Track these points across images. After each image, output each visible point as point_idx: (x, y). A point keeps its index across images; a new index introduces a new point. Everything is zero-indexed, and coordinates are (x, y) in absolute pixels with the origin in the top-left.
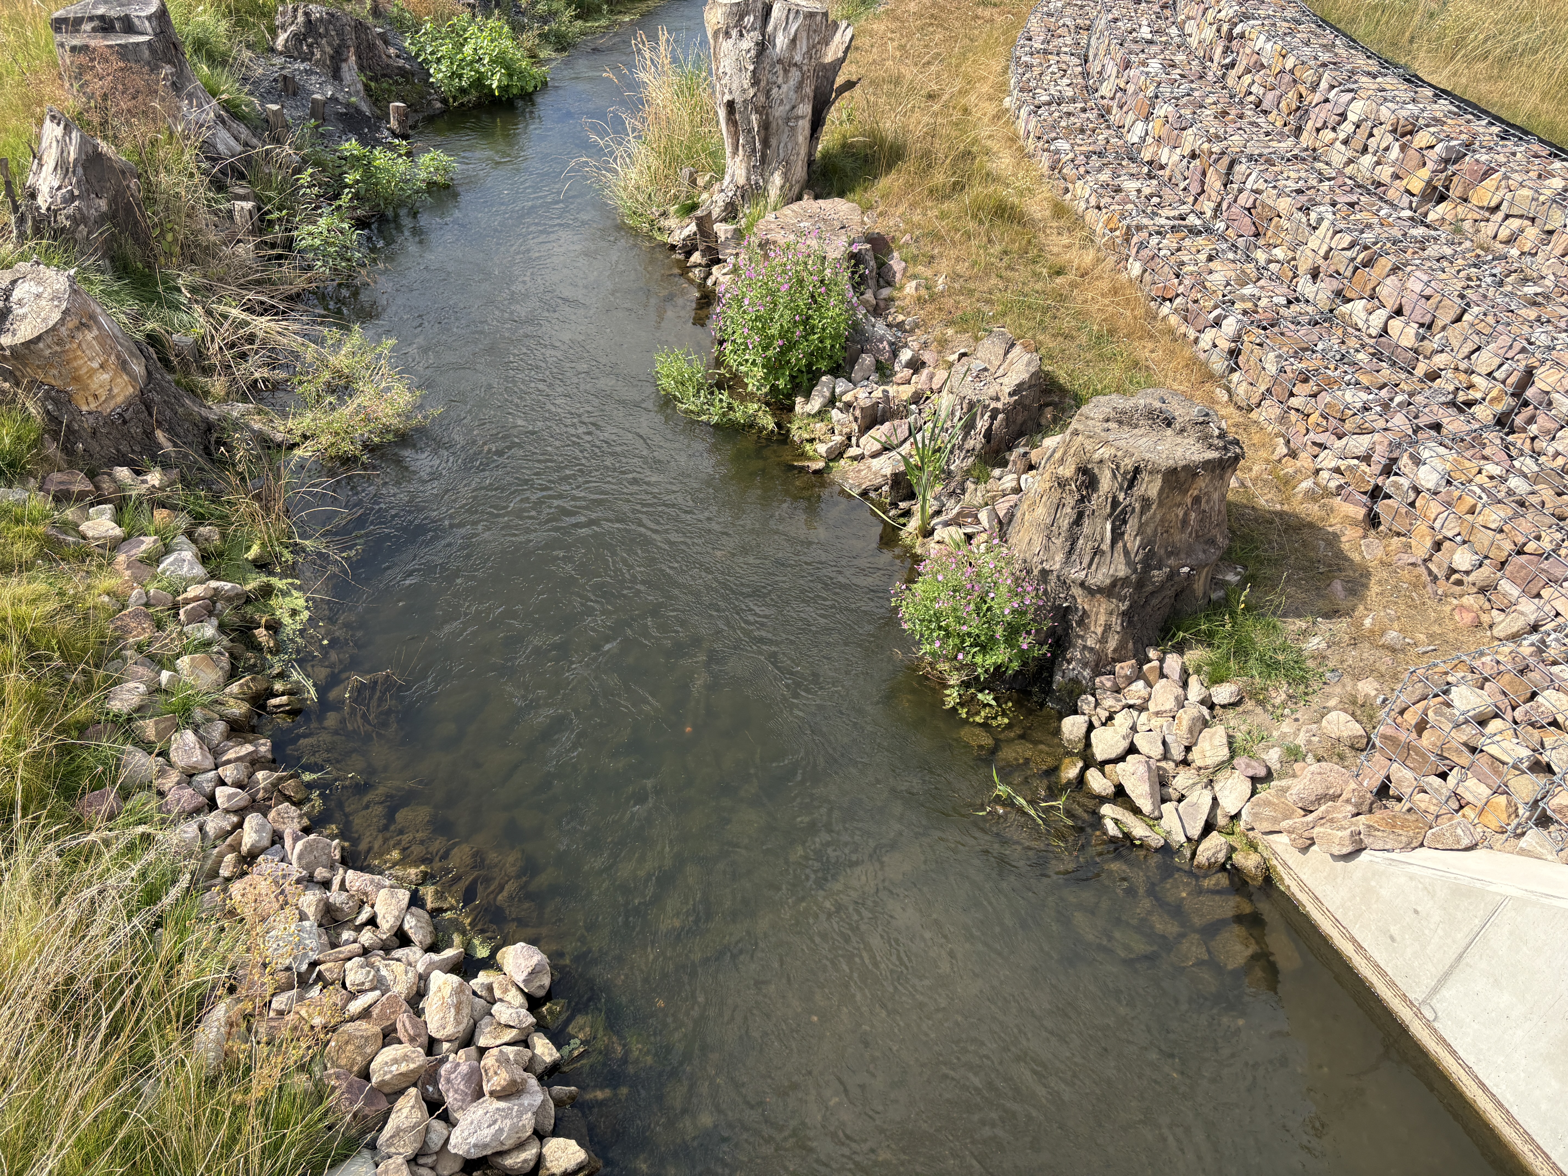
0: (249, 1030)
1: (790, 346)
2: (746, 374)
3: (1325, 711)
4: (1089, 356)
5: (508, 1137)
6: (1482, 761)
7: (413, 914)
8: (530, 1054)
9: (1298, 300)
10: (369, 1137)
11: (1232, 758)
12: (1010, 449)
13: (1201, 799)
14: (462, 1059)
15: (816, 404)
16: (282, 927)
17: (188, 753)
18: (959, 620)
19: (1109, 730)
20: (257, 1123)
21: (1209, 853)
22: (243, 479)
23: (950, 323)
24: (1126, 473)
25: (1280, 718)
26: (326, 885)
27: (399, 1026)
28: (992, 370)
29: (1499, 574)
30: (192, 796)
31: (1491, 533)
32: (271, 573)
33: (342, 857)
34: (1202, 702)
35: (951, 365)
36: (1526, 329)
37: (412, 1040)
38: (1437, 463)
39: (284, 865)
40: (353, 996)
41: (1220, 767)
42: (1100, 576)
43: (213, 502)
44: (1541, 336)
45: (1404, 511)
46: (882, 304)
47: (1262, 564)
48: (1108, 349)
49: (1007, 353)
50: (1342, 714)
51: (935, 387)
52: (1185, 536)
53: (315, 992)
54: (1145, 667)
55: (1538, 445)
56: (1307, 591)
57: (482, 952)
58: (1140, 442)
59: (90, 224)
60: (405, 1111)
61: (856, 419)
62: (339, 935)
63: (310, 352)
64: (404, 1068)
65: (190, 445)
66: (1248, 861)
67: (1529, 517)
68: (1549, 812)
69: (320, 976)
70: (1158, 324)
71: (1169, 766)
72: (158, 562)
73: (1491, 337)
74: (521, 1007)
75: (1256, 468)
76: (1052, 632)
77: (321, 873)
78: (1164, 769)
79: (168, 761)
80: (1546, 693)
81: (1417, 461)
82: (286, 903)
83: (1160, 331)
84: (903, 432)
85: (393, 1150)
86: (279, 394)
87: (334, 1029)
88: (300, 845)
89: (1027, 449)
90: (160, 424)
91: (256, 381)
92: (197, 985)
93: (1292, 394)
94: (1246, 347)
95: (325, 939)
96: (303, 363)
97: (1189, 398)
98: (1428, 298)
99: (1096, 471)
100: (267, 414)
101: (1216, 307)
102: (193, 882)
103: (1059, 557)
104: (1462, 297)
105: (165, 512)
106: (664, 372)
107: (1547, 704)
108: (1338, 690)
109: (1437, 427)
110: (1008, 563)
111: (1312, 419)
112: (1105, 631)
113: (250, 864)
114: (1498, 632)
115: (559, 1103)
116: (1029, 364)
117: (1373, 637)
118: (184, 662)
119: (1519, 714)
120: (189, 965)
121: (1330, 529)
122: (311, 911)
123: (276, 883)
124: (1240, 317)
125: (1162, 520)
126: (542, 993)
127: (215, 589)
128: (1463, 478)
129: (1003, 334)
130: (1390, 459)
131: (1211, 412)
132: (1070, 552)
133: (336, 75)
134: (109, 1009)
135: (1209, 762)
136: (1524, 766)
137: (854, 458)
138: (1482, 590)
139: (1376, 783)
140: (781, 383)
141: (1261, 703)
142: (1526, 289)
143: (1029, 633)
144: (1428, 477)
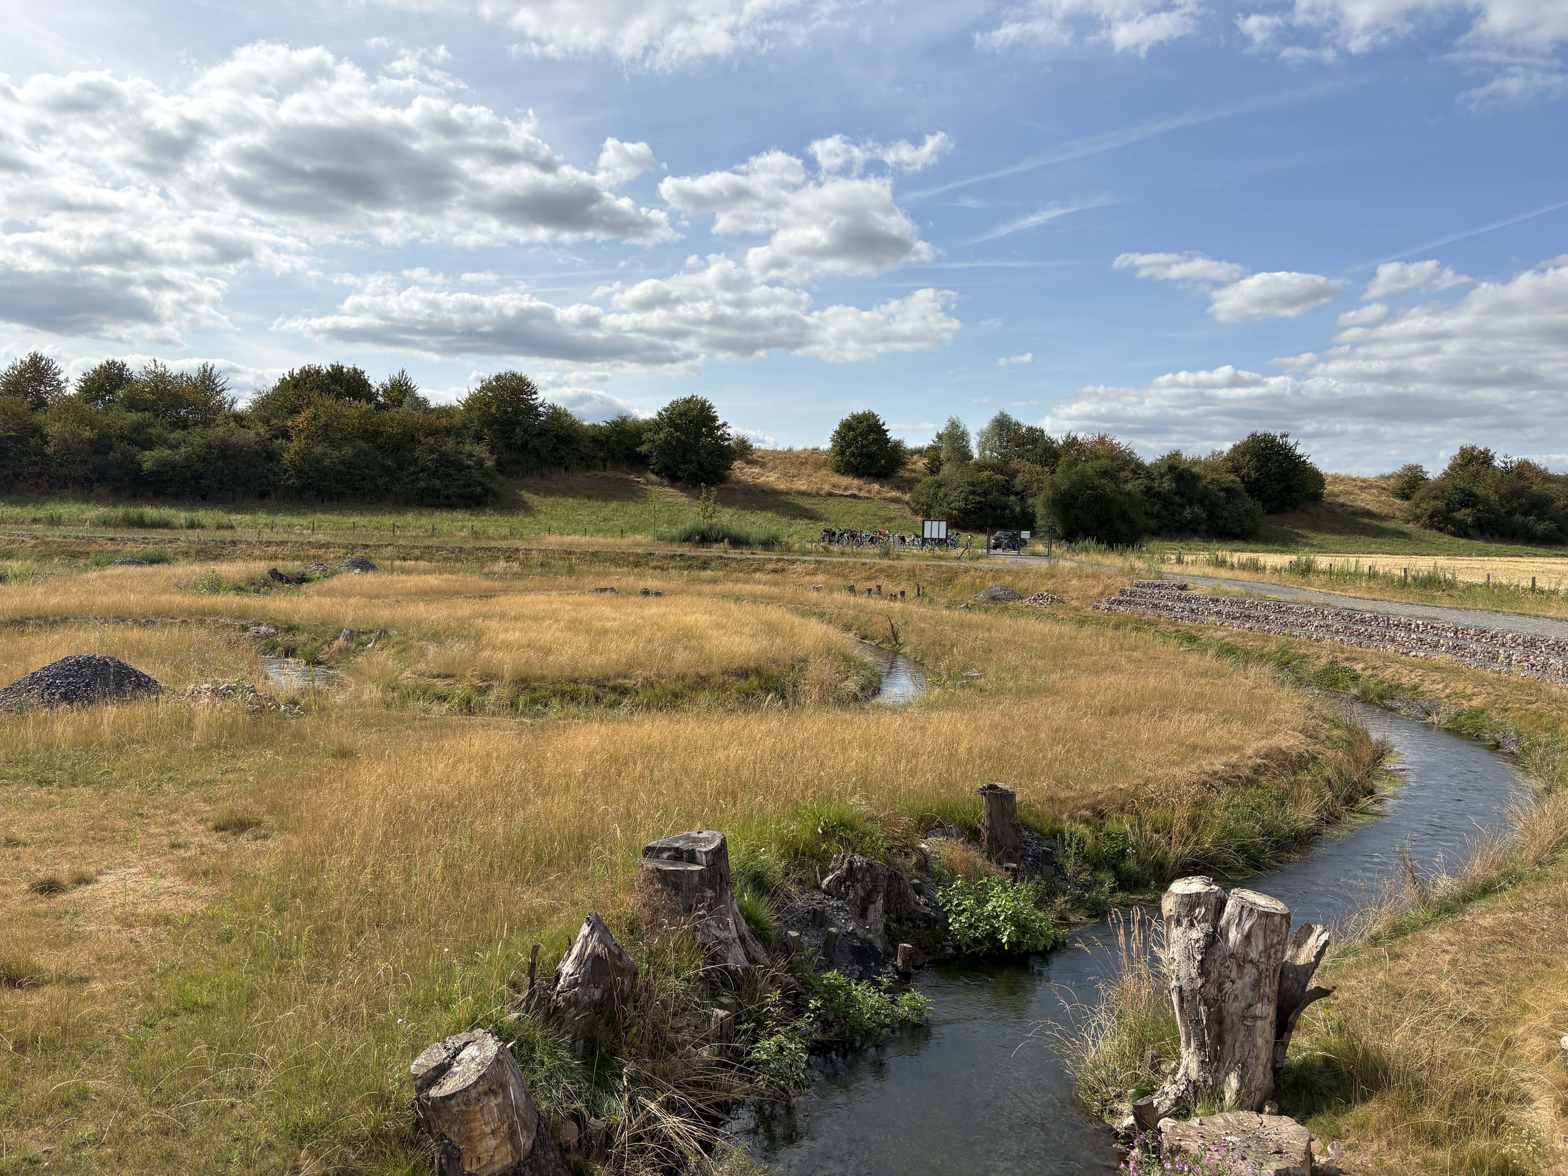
59: (580, 1007)
133: (863, 914)
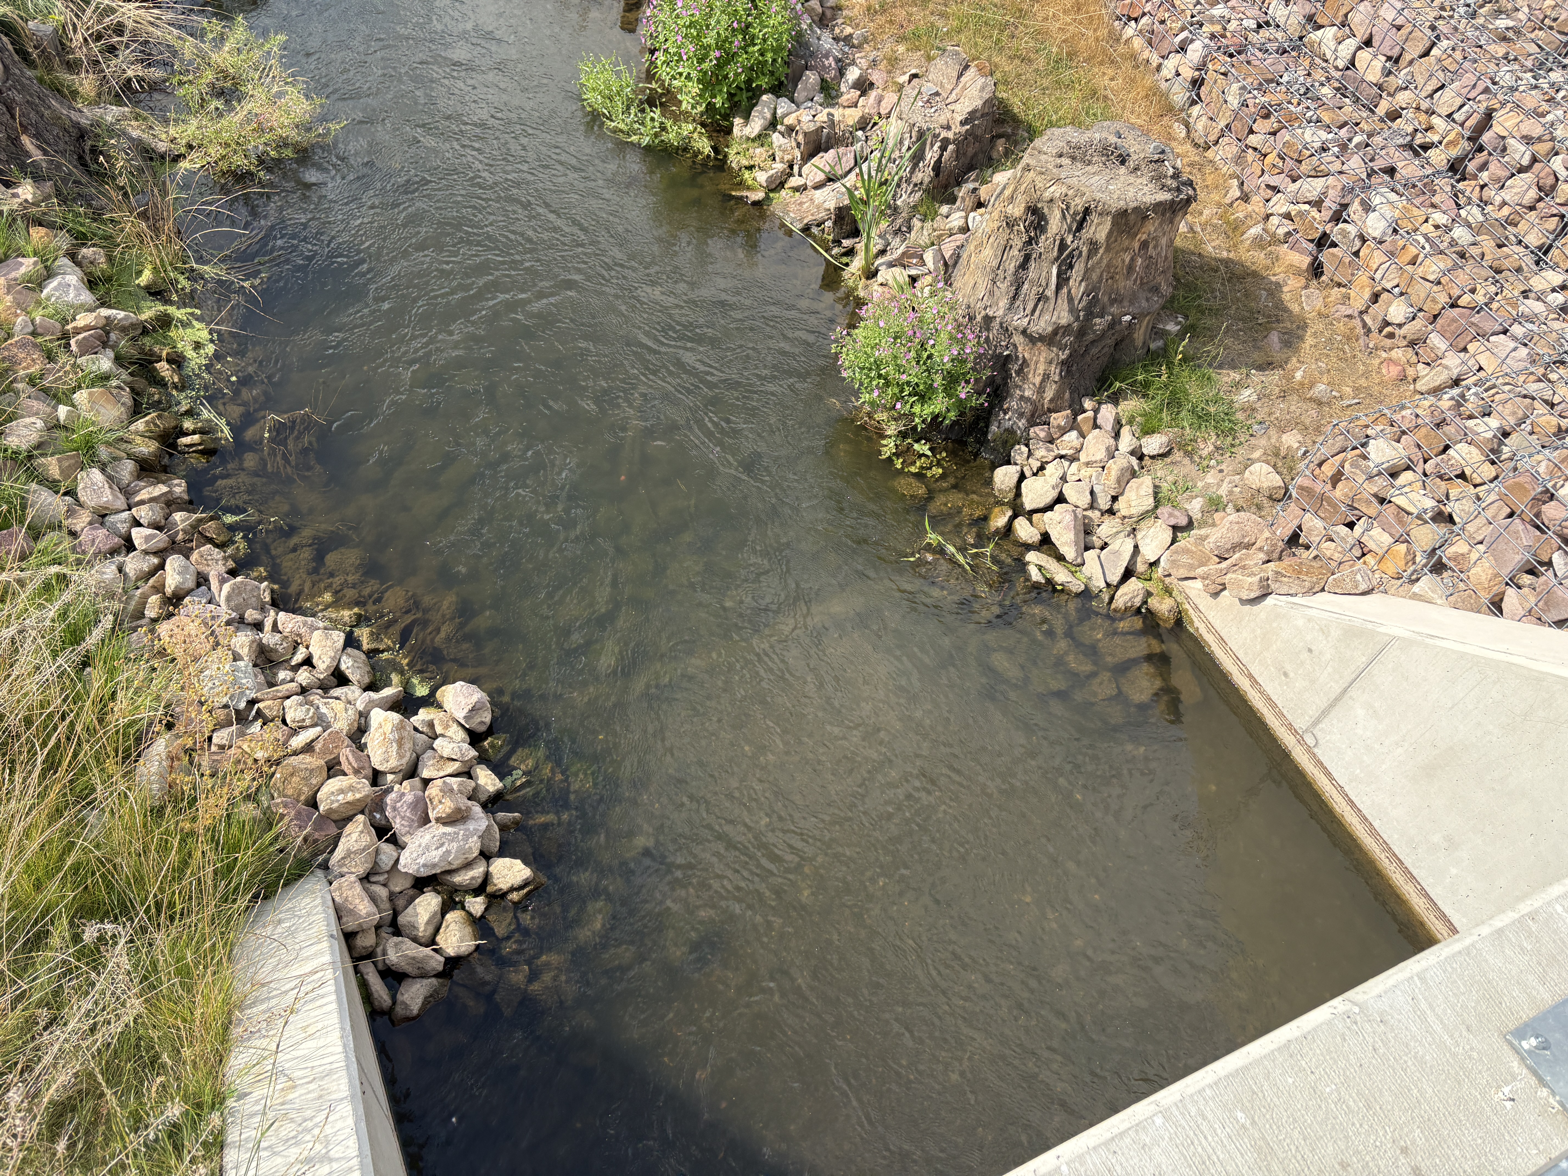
0: (191, 763)
1: (728, 58)
2: (680, 90)
3: (1249, 463)
4: (1046, 82)
5: (456, 858)
6: (1389, 511)
7: (349, 655)
8: (473, 784)
9: (1268, 24)
10: (321, 858)
11: (1156, 507)
12: (959, 184)
13: (1123, 547)
14: (407, 790)
15: (756, 126)
16: (215, 667)
17: (98, 492)
18: (900, 369)
19: (1040, 479)
20: (206, 848)
21: (1127, 598)
22: (126, 194)
23: (901, 39)
24: (1076, 214)
25: (1206, 469)
26: (258, 626)
27: (343, 759)
28: (944, 95)
29: (1430, 327)
30: (107, 537)
31: (1428, 284)
32: (168, 302)
33: (273, 599)
34: (1132, 453)
35: (900, 88)
36: (1492, 66)
37: (357, 772)
38: (1386, 210)
39: (212, 607)
40: (295, 732)
41: (1143, 517)
42: (1042, 324)
43: (95, 220)
44: (1506, 77)
45: (1347, 260)
46: (829, 13)
47: (1203, 313)
48: (1066, 75)
49: (960, 75)
50: (1265, 466)
51: (883, 112)
52: (1129, 283)
53: (256, 728)
54: (1080, 418)
55: (1486, 193)
56: (1245, 342)
57: (421, 691)
58: (1092, 181)
60: (355, 836)
61: (798, 145)
62: (276, 674)
63: (188, 47)
64: (350, 797)
65: (63, 153)
66: (1162, 606)
67: (1467, 269)
68: (1444, 560)
69: (259, 714)
70: (1121, 49)
71: (1095, 515)
72: (41, 286)
73: (1456, 74)
74: (463, 741)
75: (1206, 212)
76: (991, 381)
77: (251, 615)
78: (1090, 519)
79: (77, 500)
80: (1458, 447)
81: (1368, 208)
82: (217, 644)
83: (1122, 56)
84: (848, 161)
85: (345, 870)
86: (156, 96)
87: (278, 763)
88: (227, 587)
89: (977, 185)
90: (25, 130)
91: (129, 80)
92: (134, 722)
93: (1251, 132)
94: (1210, 77)
95: (261, 678)
96: (182, 61)
97: (1146, 133)
98: (1399, 28)
99: (1046, 210)
100: (145, 119)
101: (1183, 29)
102: (118, 623)
103: (1004, 303)
104: (1433, 28)
105: (42, 231)
106: (590, 84)
107: (1457, 456)
108: (1263, 442)
109: (1391, 171)
110: (951, 308)
111: (1269, 160)
112: (1043, 381)
113: (176, 606)
114: (1421, 386)
115: (503, 828)
116: (982, 89)
117: (1301, 390)
118: (81, 397)
119: (1429, 467)
120: (122, 703)
121: (1273, 279)
122: (244, 652)
123: (206, 624)
124: (1207, 41)
125: (1108, 266)
126: (483, 728)
127: (107, 318)
128: (1410, 227)
129: (957, 54)
130: (1341, 205)
131: (1167, 150)
132: (1014, 298)
134: (44, 744)
135: (1135, 511)
136: (1427, 517)
137: (796, 189)
138: (1412, 344)
139: (1288, 533)
140: (718, 101)
141: (1189, 454)
142: (1498, 22)
143: (967, 382)
144: (1375, 225)
